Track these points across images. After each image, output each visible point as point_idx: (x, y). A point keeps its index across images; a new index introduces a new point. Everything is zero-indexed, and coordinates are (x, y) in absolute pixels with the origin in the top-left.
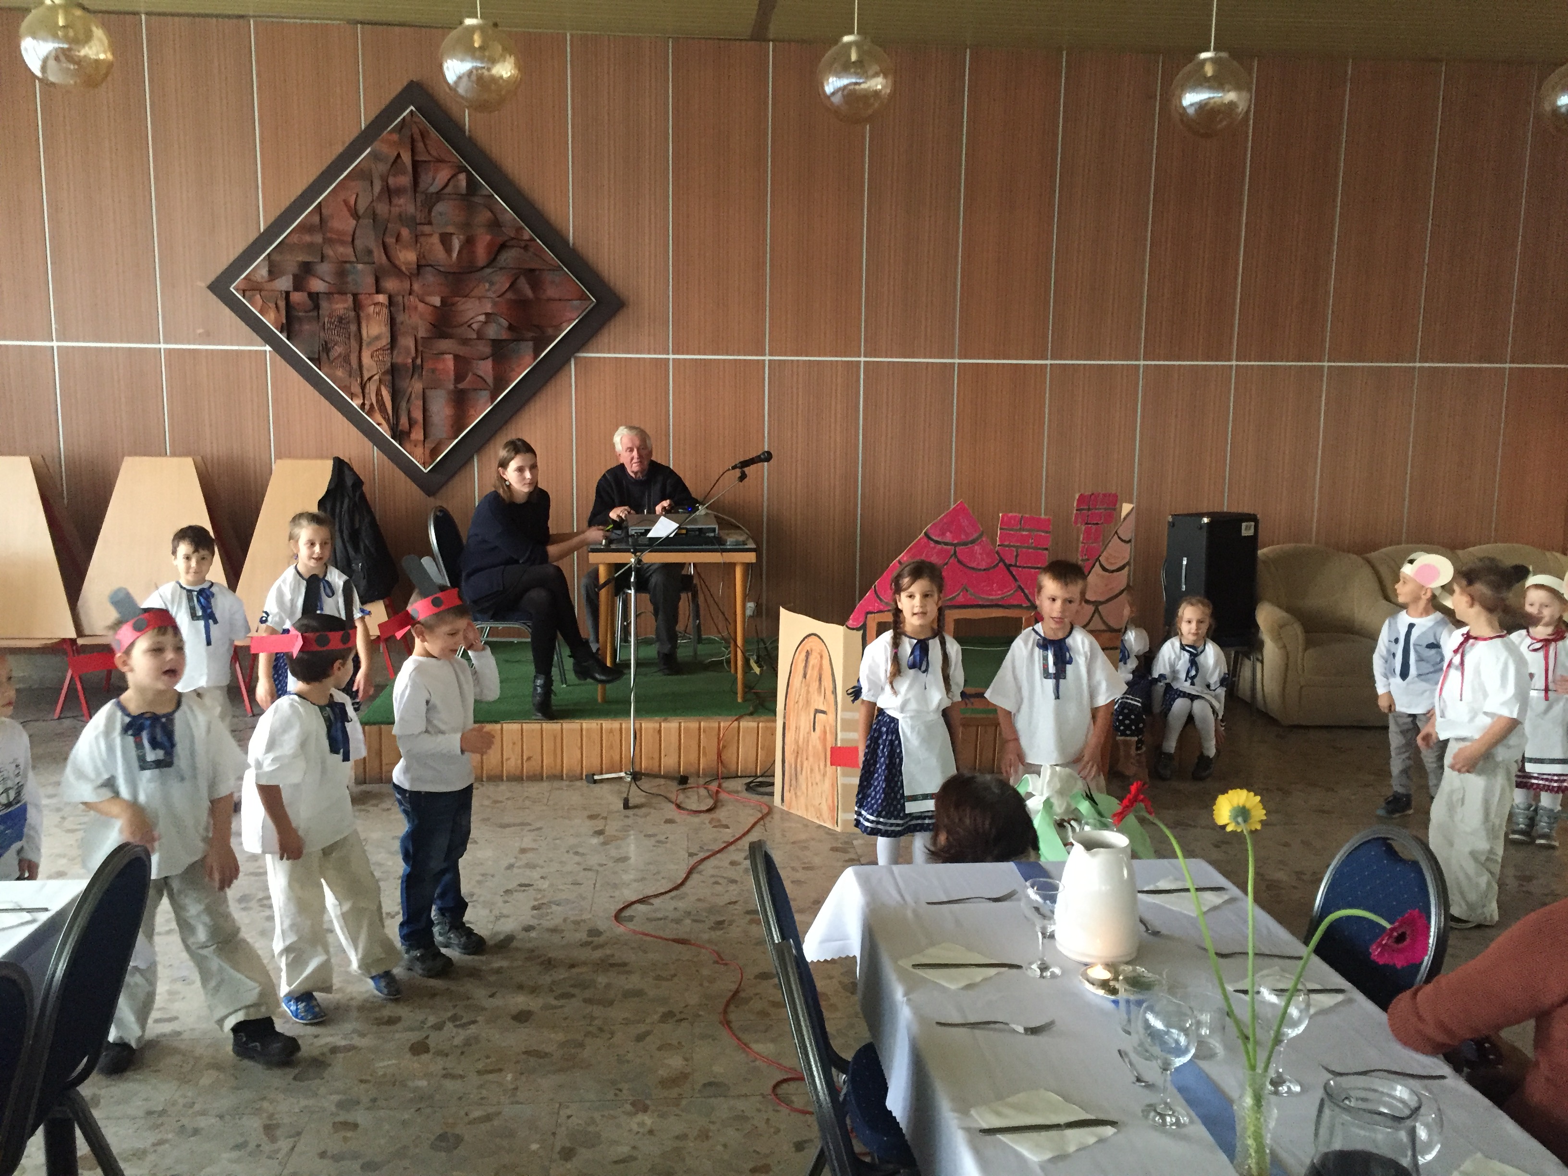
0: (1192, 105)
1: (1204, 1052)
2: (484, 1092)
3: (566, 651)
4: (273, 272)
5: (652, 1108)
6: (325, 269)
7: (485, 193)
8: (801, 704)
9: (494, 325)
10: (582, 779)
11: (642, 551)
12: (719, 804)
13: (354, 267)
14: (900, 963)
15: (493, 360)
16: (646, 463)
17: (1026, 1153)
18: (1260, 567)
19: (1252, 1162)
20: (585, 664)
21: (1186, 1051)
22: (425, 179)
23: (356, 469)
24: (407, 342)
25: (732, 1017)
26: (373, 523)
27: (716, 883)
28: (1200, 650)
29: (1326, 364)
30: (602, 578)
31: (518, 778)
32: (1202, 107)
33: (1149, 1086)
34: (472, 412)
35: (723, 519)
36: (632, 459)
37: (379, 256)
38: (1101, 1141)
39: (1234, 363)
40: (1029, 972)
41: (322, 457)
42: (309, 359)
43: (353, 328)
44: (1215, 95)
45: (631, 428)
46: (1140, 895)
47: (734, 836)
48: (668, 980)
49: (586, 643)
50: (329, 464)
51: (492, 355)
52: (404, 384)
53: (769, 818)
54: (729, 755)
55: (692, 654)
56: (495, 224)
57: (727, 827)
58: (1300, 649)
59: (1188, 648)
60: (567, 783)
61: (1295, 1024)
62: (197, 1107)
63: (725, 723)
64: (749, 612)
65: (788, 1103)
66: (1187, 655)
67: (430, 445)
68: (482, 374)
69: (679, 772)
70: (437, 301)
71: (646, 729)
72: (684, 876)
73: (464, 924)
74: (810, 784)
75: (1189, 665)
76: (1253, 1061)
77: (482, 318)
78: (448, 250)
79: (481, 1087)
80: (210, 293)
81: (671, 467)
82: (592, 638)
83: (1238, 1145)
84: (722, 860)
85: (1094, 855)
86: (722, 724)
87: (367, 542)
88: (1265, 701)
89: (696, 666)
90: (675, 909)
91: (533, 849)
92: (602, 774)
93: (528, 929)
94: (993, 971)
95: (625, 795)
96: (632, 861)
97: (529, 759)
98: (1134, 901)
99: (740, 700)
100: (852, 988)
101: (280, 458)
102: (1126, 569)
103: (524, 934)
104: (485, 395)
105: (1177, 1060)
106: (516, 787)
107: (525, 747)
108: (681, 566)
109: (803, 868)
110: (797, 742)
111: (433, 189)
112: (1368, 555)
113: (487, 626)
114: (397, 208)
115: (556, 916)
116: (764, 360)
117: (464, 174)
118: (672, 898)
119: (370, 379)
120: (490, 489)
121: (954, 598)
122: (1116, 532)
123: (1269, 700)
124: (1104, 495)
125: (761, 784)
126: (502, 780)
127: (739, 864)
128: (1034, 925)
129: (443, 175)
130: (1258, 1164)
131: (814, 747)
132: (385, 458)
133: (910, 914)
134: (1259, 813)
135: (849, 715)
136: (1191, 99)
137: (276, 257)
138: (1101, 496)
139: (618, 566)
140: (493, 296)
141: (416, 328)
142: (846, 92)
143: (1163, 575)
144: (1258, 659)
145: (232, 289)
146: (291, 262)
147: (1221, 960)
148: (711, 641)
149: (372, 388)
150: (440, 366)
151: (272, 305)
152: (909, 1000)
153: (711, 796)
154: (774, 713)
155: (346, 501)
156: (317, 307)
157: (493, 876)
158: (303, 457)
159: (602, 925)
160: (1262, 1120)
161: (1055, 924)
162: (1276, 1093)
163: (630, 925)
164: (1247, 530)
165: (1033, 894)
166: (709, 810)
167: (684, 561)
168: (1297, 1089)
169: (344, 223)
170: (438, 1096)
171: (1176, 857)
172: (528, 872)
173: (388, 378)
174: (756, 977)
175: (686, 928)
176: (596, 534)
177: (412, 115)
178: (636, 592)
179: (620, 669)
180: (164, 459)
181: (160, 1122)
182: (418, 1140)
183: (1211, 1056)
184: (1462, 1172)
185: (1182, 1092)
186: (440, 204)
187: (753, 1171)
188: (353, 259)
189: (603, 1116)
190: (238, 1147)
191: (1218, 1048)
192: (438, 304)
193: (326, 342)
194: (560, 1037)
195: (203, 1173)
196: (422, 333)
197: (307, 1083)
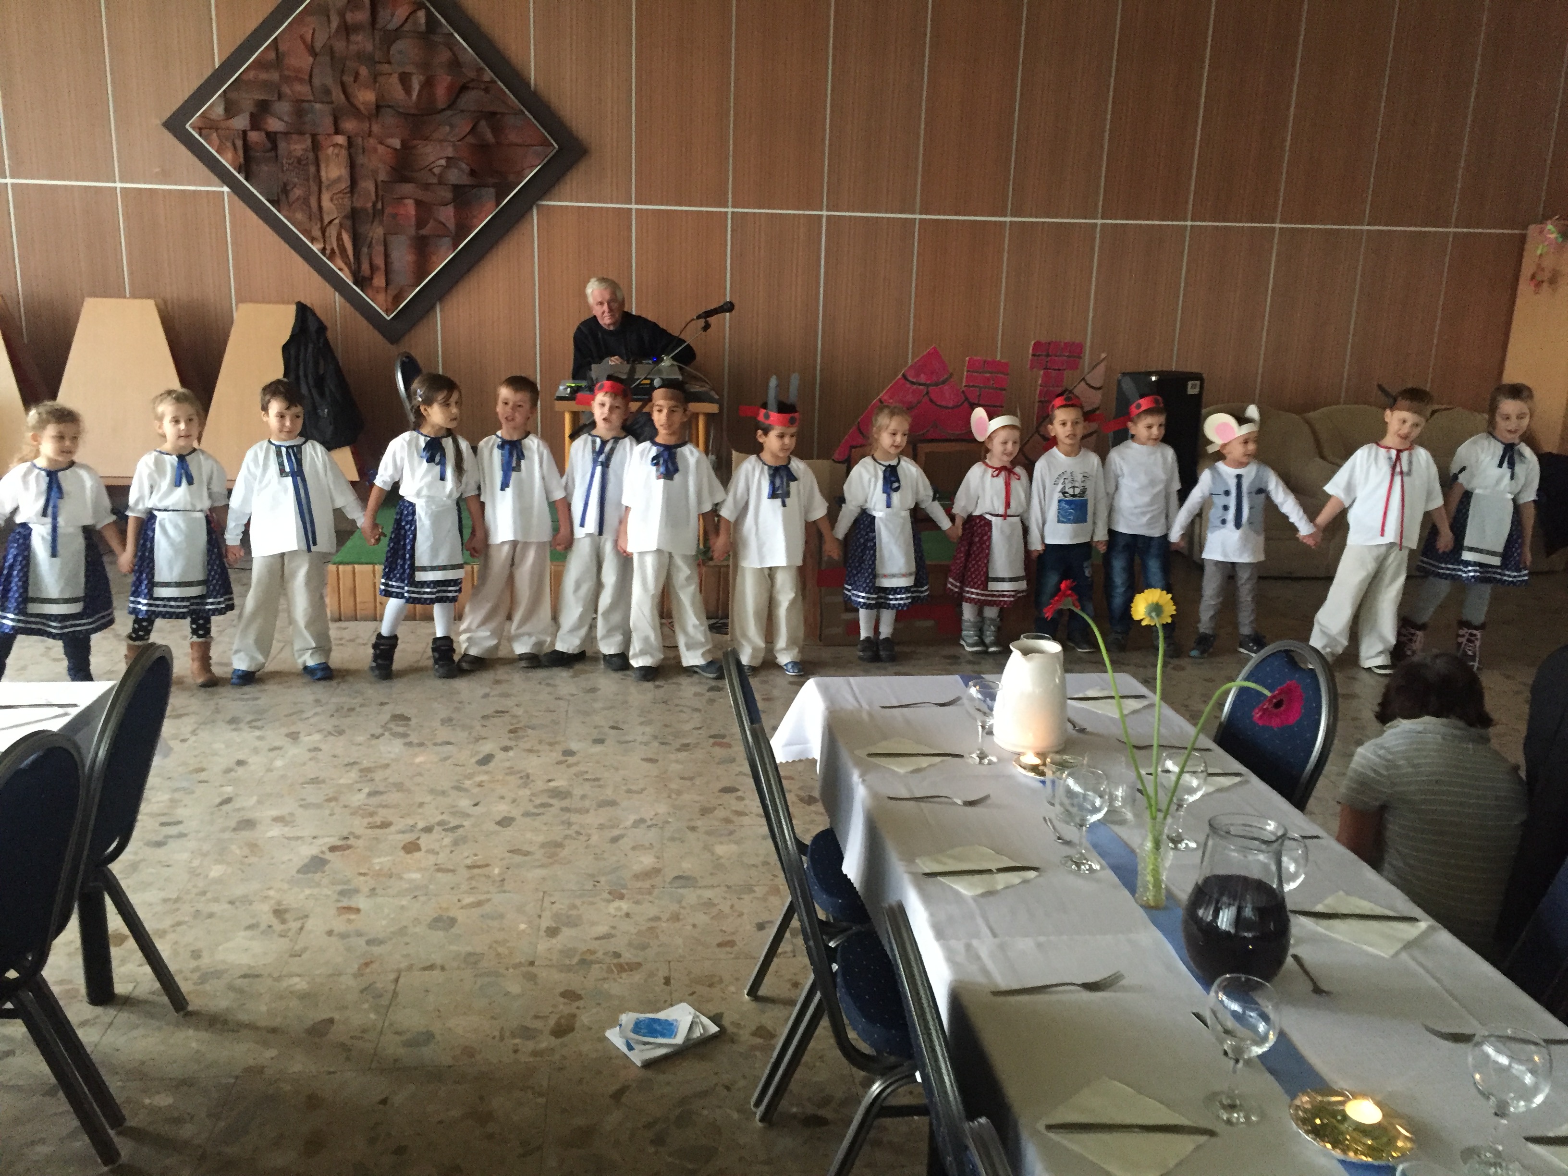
1: (1116, 816)
2: (474, 883)
4: (231, 109)
5: (628, 896)
6: (283, 108)
7: (446, 31)
9: (456, 170)
13: (313, 107)
14: (857, 752)
15: (455, 207)
16: (617, 316)
17: (962, 890)
19: (1150, 895)
22: (383, 15)
23: (318, 314)
24: (368, 185)
26: (338, 371)
27: (681, 711)
29: (1278, 225)
33: (1068, 843)
34: (434, 258)
36: (603, 312)
37: (338, 95)
38: (1025, 881)
39: (1189, 223)
40: (970, 760)
41: (284, 301)
42: (267, 200)
43: (312, 169)
45: (602, 280)
46: (1069, 701)
48: (639, 793)
50: (292, 309)
51: (454, 200)
52: (364, 229)
56: (455, 64)
61: (1191, 792)
67: (392, 292)
68: (443, 220)
70: (396, 143)
76: (1154, 815)
77: (443, 162)
78: (408, 90)
79: (472, 878)
80: (166, 131)
83: (1140, 882)
85: (1029, 660)
87: (332, 389)
90: (644, 733)
91: (507, 681)
93: (507, 749)
94: (938, 759)
96: (601, 692)
101: (242, 302)
103: (504, 753)
104: (447, 241)
111: (392, 26)
112: (1307, 415)
114: (355, 45)
115: (531, 739)
116: (726, 213)
117: (423, 11)
118: (640, 724)
119: (330, 223)
128: (975, 720)
129: (402, 12)
130: (1155, 897)
132: (348, 305)
133: (865, 716)
134: (1170, 609)
137: (233, 95)
140: (455, 139)
141: (375, 172)
145: (188, 126)
146: (248, 100)
147: (1136, 750)
149: (332, 232)
150: (402, 211)
151: (229, 144)
152: (864, 781)
155: (311, 346)
156: (275, 147)
157: (470, 704)
158: (265, 301)
159: (575, 746)
160: (1159, 862)
161: (993, 720)
164: (1192, 389)
165: (973, 691)
169: (301, 60)
170: (431, 886)
171: (1106, 671)
172: (503, 700)
173: (348, 223)
175: (654, 750)
180: (125, 301)
182: (417, 921)
183: (1122, 822)
184: (1326, 906)
185: (1095, 846)
186: (399, 42)
187: (720, 945)
188: (311, 98)
189: (583, 903)
190: (250, 927)
191: (1129, 816)
192: (398, 147)
193: (285, 185)
194: (541, 838)
195: (220, 948)
196: (382, 176)
197: (310, 875)
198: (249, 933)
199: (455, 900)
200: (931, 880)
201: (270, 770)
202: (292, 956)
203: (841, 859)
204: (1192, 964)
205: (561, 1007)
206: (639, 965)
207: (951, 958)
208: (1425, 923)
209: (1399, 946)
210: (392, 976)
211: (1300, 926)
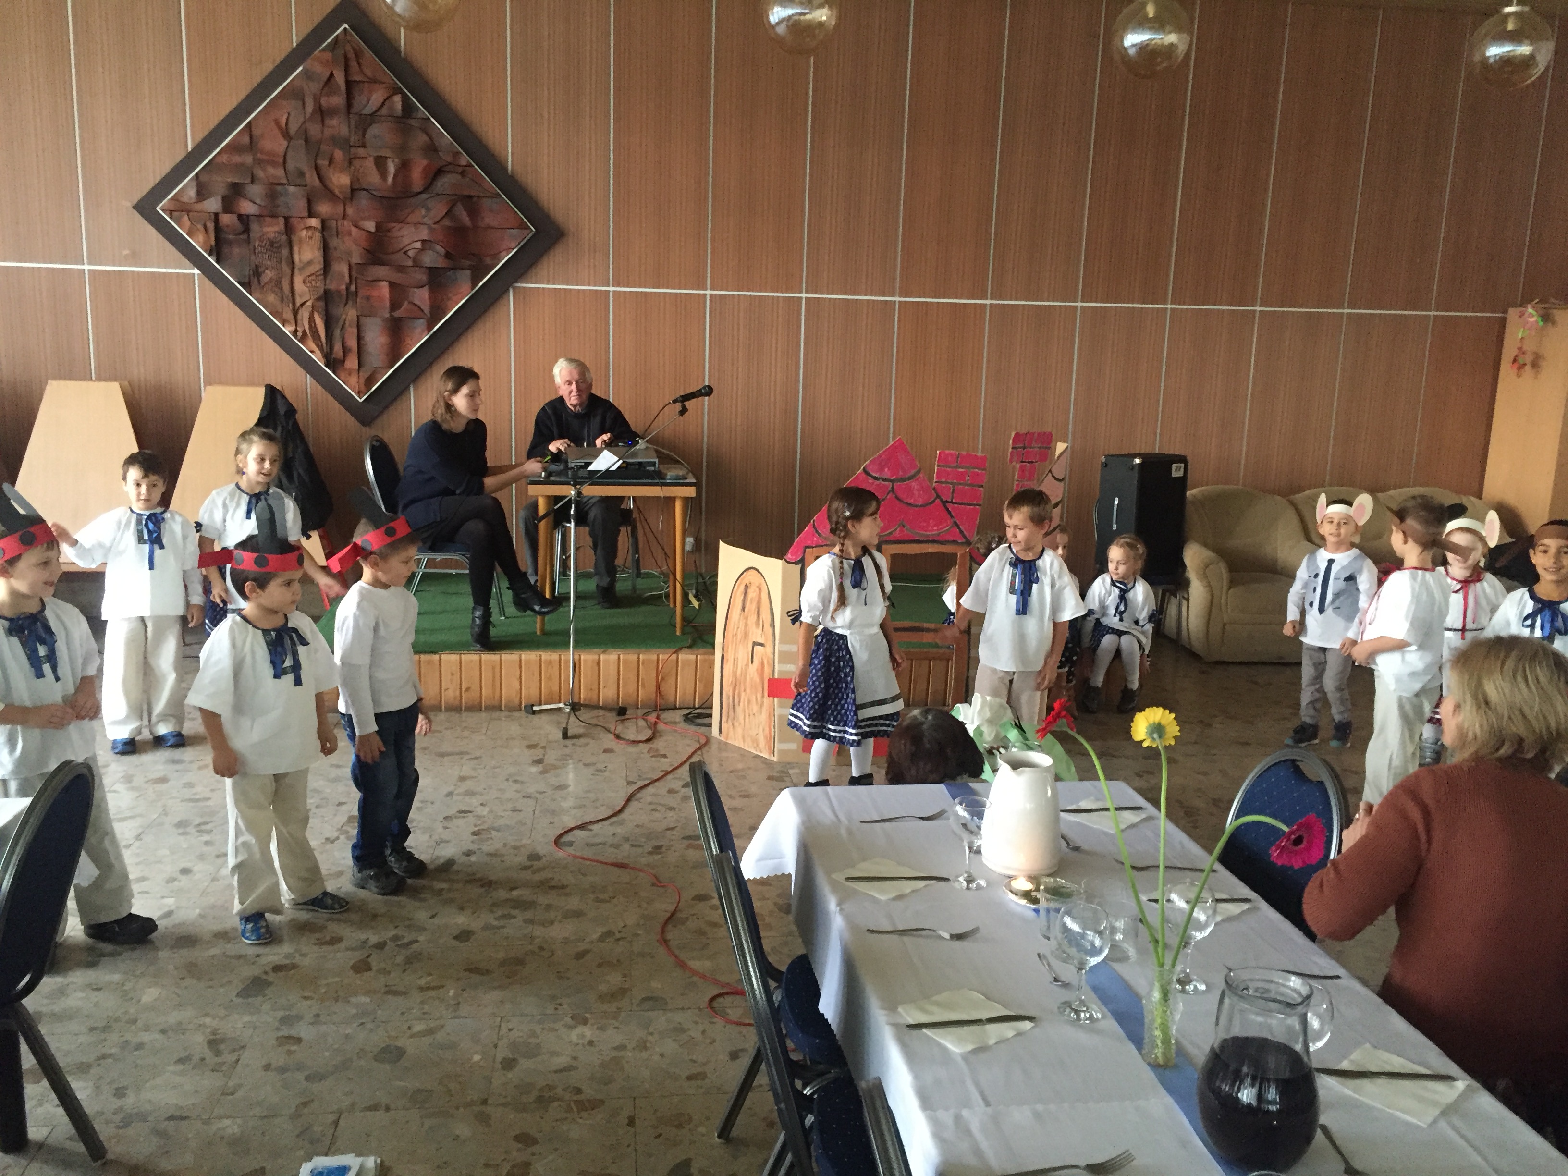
0: (1133, 45)
1: (1117, 954)
2: (426, 1007)
3: (505, 584)
4: (202, 192)
5: (591, 1021)
6: (256, 191)
7: (420, 115)
8: (739, 637)
9: (431, 252)
10: (521, 710)
11: (582, 484)
12: (658, 734)
13: (286, 190)
14: (834, 876)
15: (430, 290)
16: (584, 397)
17: (950, 1046)
18: (1189, 509)
19: (1159, 1052)
20: (523, 596)
21: (1100, 951)
22: (359, 100)
23: (288, 396)
24: (341, 268)
25: (669, 936)
26: (308, 454)
27: (655, 810)
28: (1129, 586)
29: (1258, 309)
30: (542, 510)
31: (456, 709)
32: (1143, 48)
33: (1066, 985)
34: (408, 340)
35: (663, 453)
36: (571, 392)
37: (312, 179)
38: (1019, 1034)
39: (1169, 306)
40: (957, 885)
41: (251, 383)
42: (238, 282)
43: (285, 252)
44: (1156, 36)
45: (571, 360)
46: (1062, 814)
47: (671, 765)
48: (607, 902)
49: (525, 574)
50: (261, 390)
51: (429, 282)
52: (337, 311)
53: (706, 748)
54: (668, 688)
55: (630, 588)
56: (431, 149)
57: (665, 756)
58: (1225, 588)
59: (1118, 584)
60: (507, 713)
61: (1201, 927)
62: (140, 1024)
63: (664, 656)
64: (688, 548)
65: (723, 1015)
66: (1117, 591)
67: (364, 374)
68: (418, 303)
69: (618, 703)
70: (371, 226)
71: (585, 661)
72: (623, 803)
73: (405, 848)
74: (747, 716)
75: (1118, 601)
76: (1161, 961)
77: (418, 245)
78: (383, 174)
79: (422, 1002)
80: (136, 214)
81: (611, 401)
82: (530, 571)
83: (1146, 1036)
84: (661, 788)
85: (1019, 774)
86: (661, 656)
87: (301, 471)
88: (1189, 638)
89: (634, 600)
90: (614, 834)
91: (473, 777)
92: (540, 704)
93: (468, 854)
94: (922, 883)
95: (564, 726)
96: (571, 789)
97: (468, 689)
98: (1057, 820)
99: (678, 633)
100: (786, 909)
101: (211, 384)
102: (1060, 506)
103: (465, 858)
104: (421, 324)
105: (1092, 959)
106: (455, 716)
107: (463, 676)
108: (621, 499)
109: (740, 796)
110: (735, 673)
111: (368, 110)
112: (1292, 497)
113: (425, 557)
114: (330, 129)
115: (495, 842)
116: (705, 295)
117: (400, 95)
118: (611, 824)
119: (302, 305)
120: (427, 418)
121: (891, 533)
122: (1050, 471)
123: (1193, 638)
124: (1039, 434)
125: (700, 716)
126: (441, 711)
127: (677, 792)
128: (961, 840)
129: (377, 97)
130: (1164, 1054)
131: (751, 679)
132: (319, 386)
133: (843, 832)
134: (1173, 730)
135: (786, 648)
136: (1133, 39)
137: (204, 178)
138: (1036, 435)
139: (557, 499)
140: (430, 222)
141: (349, 254)
142: (790, 23)
143: (1095, 516)
144: (1184, 597)
145: (158, 209)
146: (220, 183)
147: (1135, 873)
148: (648, 576)
149: (304, 314)
150: (375, 293)
151: (200, 227)
152: (841, 910)
153: (649, 727)
154: (713, 645)
156: (247, 230)
157: (432, 803)
158: (234, 384)
159: (541, 850)
160: (1168, 1012)
161: (981, 838)
162: (1183, 991)
163: (570, 850)
164: (1177, 471)
165: (960, 810)
166: (648, 740)
167: (623, 495)
168: (1202, 987)
169: (275, 144)
170: (379, 1012)
171: (1098, 779)
172: (467, 798)
173: (321, 304)
174: (693, 899)
175: (625, 852)
176: (534, 467)
177: (346, 34)
178: (576, 525)
179: (560, 600)
180: (90, 383)
181: (103, 1037)
182: (362, 1053)
183: (1124, 958)
184: (1352, 1061)
185: (1095, 989)
186: (374, 126)
187: (690, 1078)
188: (285, 181)
189: (543, 1029)
190: (181, 1061)
191: (1132, 952)
192: (373, 230)
193: (257, 266)
194: (501, 955)
195: (148, 1085)
196: (356, 259)
197: (250, 1000)
198: (180, 1067)
199: (405, 1027)
200: (915, 1033)
201: (214, 879)
202: (223, 1094)
203: (817, 995)
204: (1208, 1138)
205: (514, 1153)
206: (602, 1102)
207: (938, 1136)
208: (1463, 1083)
209: (1437, 1112)
210: (331, 1118)
211: (1326, 1085)
